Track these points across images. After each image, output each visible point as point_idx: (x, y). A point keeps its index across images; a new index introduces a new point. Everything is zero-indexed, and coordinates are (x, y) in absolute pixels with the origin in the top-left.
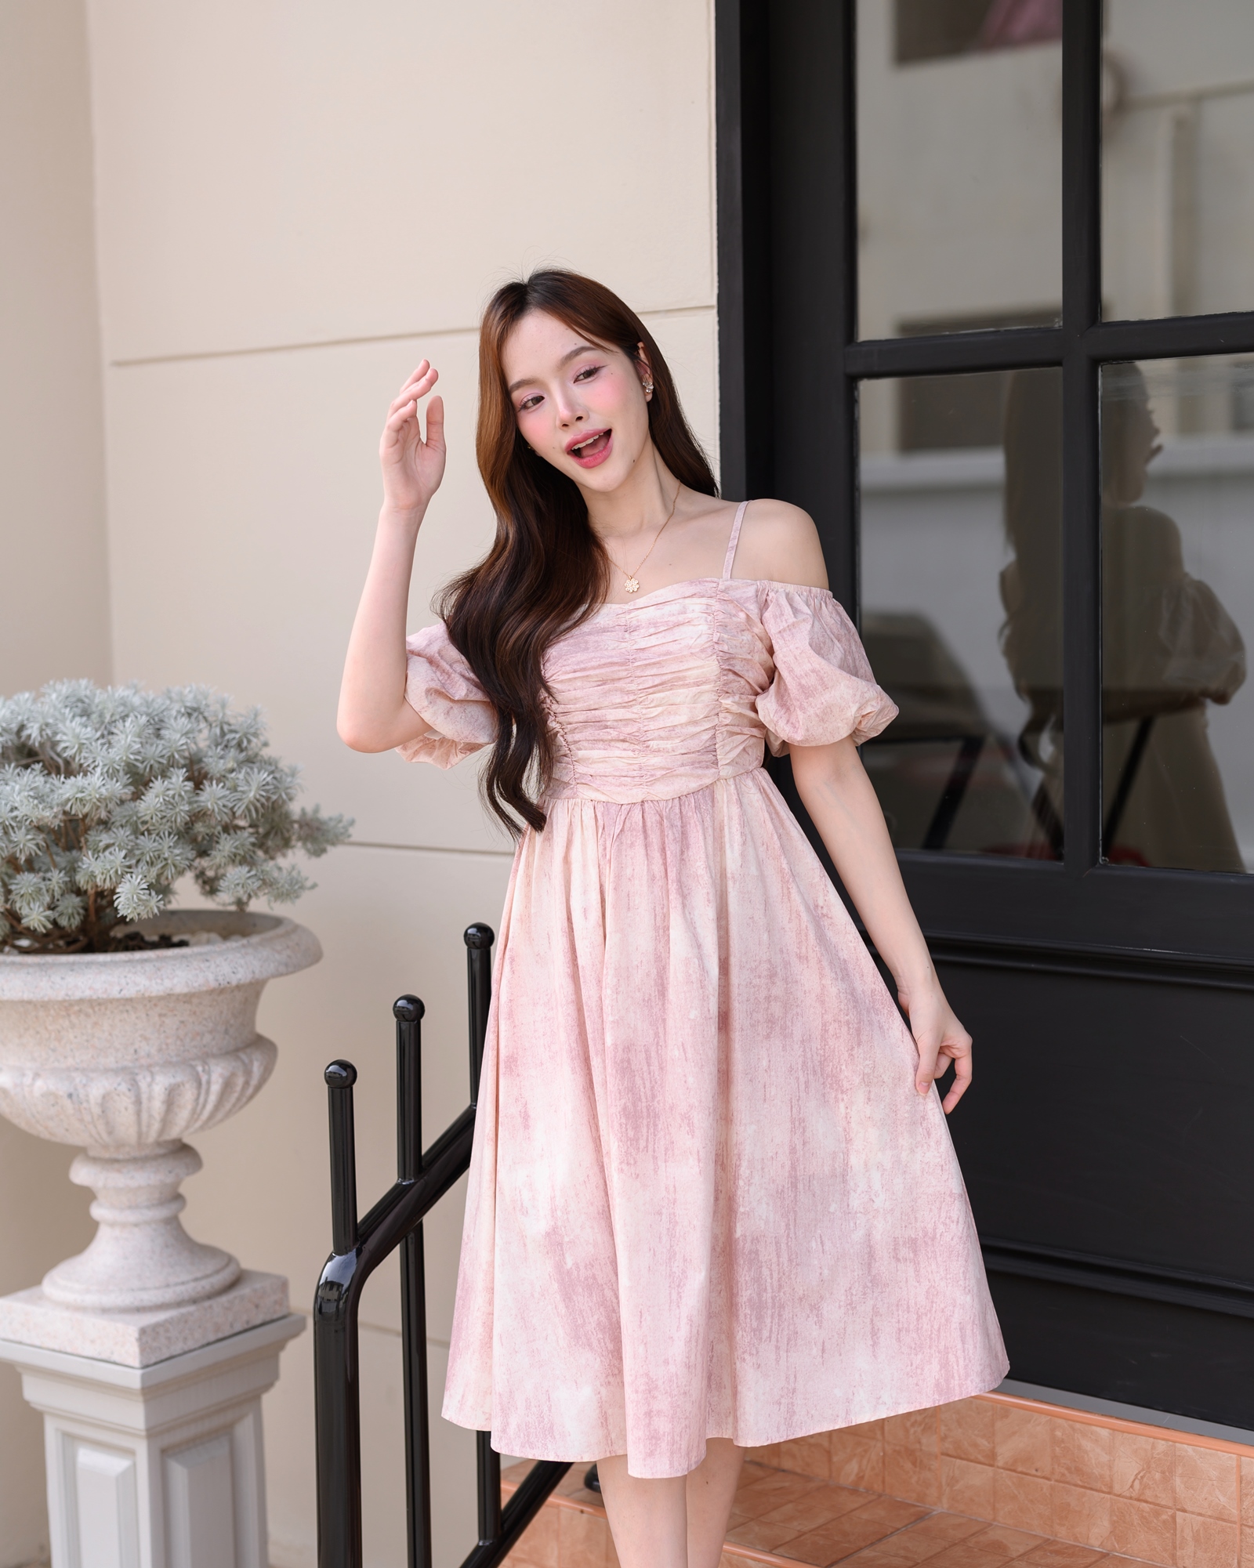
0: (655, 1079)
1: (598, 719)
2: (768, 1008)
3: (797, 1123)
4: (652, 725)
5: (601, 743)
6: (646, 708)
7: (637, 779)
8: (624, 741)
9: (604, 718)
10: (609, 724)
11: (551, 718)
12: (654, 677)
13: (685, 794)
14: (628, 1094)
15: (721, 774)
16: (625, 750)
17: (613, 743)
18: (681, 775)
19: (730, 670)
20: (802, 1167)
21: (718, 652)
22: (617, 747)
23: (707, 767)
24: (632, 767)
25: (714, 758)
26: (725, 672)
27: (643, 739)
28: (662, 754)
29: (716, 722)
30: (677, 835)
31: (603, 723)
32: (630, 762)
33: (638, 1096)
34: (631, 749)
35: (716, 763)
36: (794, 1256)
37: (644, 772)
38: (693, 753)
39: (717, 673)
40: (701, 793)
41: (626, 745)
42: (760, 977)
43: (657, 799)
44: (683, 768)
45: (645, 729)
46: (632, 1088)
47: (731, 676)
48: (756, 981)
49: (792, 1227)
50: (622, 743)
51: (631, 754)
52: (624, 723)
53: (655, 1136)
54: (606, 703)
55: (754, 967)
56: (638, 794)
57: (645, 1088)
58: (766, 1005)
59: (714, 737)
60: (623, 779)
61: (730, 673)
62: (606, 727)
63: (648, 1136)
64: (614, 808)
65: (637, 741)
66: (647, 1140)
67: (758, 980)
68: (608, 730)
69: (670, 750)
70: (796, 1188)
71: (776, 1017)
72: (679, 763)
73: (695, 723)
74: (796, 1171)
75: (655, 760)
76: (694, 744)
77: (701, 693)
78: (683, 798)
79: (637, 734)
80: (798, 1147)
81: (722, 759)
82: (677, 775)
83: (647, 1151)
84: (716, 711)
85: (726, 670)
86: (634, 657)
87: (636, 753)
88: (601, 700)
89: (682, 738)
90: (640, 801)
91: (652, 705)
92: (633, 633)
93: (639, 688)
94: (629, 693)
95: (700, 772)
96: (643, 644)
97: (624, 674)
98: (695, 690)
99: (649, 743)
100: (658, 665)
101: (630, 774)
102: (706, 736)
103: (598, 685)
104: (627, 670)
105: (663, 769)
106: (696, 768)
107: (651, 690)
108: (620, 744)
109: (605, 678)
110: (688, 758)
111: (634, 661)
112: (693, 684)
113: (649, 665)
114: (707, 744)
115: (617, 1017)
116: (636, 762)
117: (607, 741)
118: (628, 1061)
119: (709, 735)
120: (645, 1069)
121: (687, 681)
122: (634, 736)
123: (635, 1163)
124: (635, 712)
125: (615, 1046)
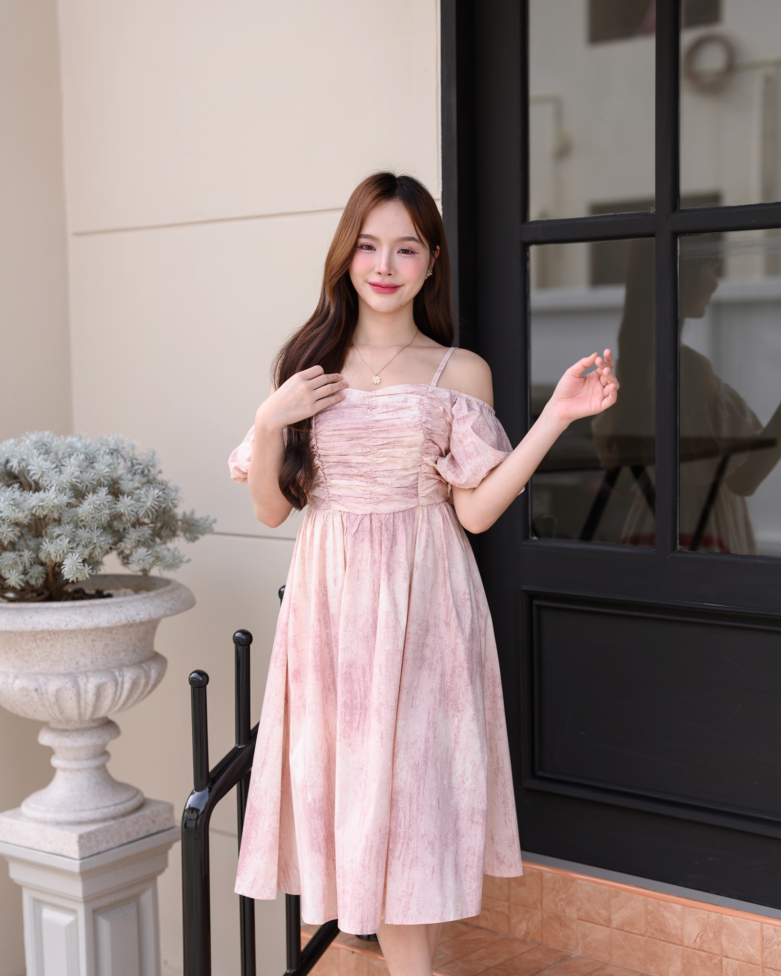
0: (368, 686)
1: (345, 462)
4: (380, 468)
5: (347, 476)
6: (377, 457)
7: (368, 500)
8: (361, 476)
9: (350, 461)
10: (352, 465)
11: (316, 458)
12: (384, 439)
13: (397, 511)
14: (348, 694)
15: (420, 502)
16: (361, 481)
17: (354, 477)
18: (396, 500)
20: (431, 751)
21: (424, 429)
22: (356, 479)
23: (412, 497)
24: (366, 492)
25: (416, 492)
26: (427, 441)
27: (373, 476)
28: (385, 486)
29: (419, 470)
30: (390, 536)
31: (349, 464)
32: (365, 489)
34: (366, 481)
35: (417, 495)
37: (373, 496)
38: (404, 487)
39: (422, 441)
40: (407, 512)
41: (362, 479)
42: (421, 629)
43: (380, 513)
44: (397, 496)
45: (375, 470)
46: (351, 690)
47: (430, 444)
51: (365, 484)
52: (362, 465)
53: (365, 721)
54: (352, 452)
55: (420, 623)
56: (369, 509)
57: (360, 691)
59: (417, 479)
60: (359, 499)
61: (431, 441)
62: (351, 467)
63: (359, 721)
64: (353, 516)
65: (370, 477)
66: (359, 723)
68: (352, 469)
69: (390, 485)
70: (427, 764)
72: (395, 493)
73: (406, 469)
74: (427, 754)
75: (379, 489)
76: (405, 482)
77: (412, 452)
78: (396, 514)
79: (370, 473)
80: (430, 739)
81: (421, 493)
82: (393, 500)
83: (358, 730)
84: (420, 464)
85: (428, 439)
86: (372, 425)
87: (369, 484)
88: (349, 450)
89: (397, 478)
90: (369, 513)
91: (380, 456)
92: (373, 410)
93: (374, 444)
94: (366, 447)
95: (407, 499)
96: (378, 417)
97: (365, 435)
98: (408, 450)
99: (377, 478)
100: (386, 432)
101: (365, 496)
102: (412, 478)
103: (348, 441)
104: (367, 433)
105: (385, 495)
106: (405, 497)
107: (381, 447)
108: (358, 478)
109: (353, 437)
110: (401, 490)
111: (372, 428)
112: (408, 445)
113: (381, 431)
114: (412, 483)
115: (344, 646)
116: (368, 490)
117: (351, 475)
118: (350, 674)
119: (415, 478)
120: (361, 679)
121: (403, 444)
122: (368, 474)
123: (349, 737)
124: (370, 459)
125: (342, 664)
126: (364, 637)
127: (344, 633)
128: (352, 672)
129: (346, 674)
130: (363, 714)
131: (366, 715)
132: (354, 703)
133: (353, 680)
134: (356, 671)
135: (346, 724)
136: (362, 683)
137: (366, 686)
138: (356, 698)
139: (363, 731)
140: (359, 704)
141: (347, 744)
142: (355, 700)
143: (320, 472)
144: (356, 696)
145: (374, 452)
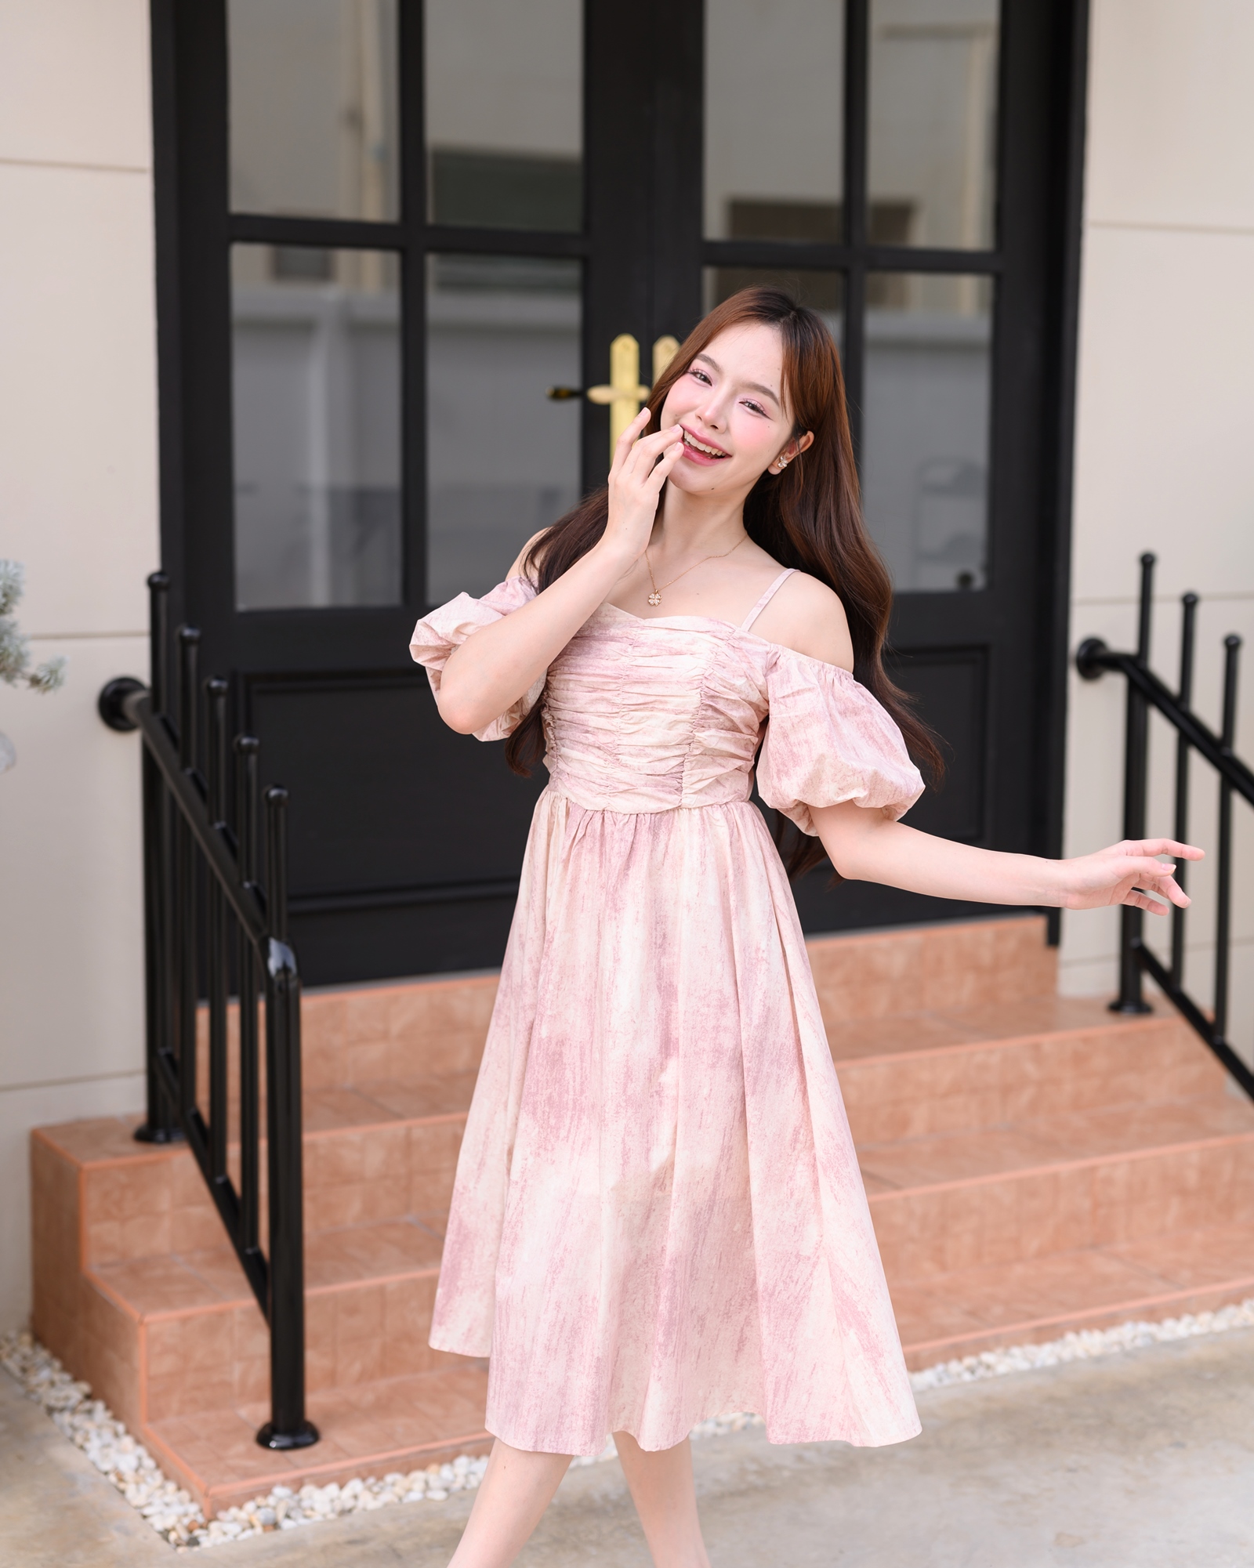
0: (586, 1076)
1: (581, 722)
2: (716, 1038)
3: (726, 1150)
4: (625, 740)
5: (581, 745)
6: (626, 723)
7: (602, 788)
8: (599, 748)
9: (586, 723)
10: (590, 729)
11: (546, 710)
12: (640, 696)
13: (643, 812)
14: (555, 1085)
15: (682, 801)
16: (598, 757)
17: (590, 748)
18: (643, 795)
19: (711, 706)
20: (721, 1191)
21: (704, 687)
22: (592, 753)
23: (670, 793)
24: (601, 775)
25: (679, 785)
26: (705, 708)
27: (615, 752)
28: (628, 770)
29: (687, 750)
31: (586, 728)
32: (600, 770)
33: (566, 1088)
34: (605, 757)
35: (679, 790)
36: (695, 1272)
37: (609, 783)
38: (659, 775)
39: (697, 706)
40: (658, 816)
41: (600, 753)
42: (708, 1006)
43: (616, 811)
44: (645, 788)
45: (619, 742)
46: (560, 1080)
47: (710, 713)
48: (705, 1010)
49: (699, 1246)
50: (598, 750)
51: (602, 762)
52: (603, 732)
53: (578, 1128)
54: (592, 710)
55: (703, 996)
56: (600, 802)
57: (574, 1082)
58: (715, 1035)
59: (682, 764)
60: (591, 784)
61: (711, 709)
62: (587, 732)
63: (570, 1127)
65: (612, 753)
66: (569, 1131)
67: (706, 1009)
68: (587, 735)
69: (636, 769)
70: (712, 1211)
71: (725, 1048)
72: (643, 783)
73: (666, 747)
74: (715, 1196)
75: (622, 774)
76: (662, 767)
77: (677, 722)
78: (641, 816)
79: (610, 745)
80: (722, 1173)
81: (687, 788)
82: (639, 794)
83: (567, 1141)
84: (689, 741)
85: (706, 705)
86: (628, 673)
87: (607, 763)
88: (588, 706)
89: (650, 759)
90: (601, 809)
91: (631, 722)
92: (636, 649)
93: (624, 703)
94: (614, 704)
95: (661, 795)
96: (640, 661)
97: (613, 686)
98: (673, 717)
99: (620, 756)
100: (645, 685)
101: (598, 781)
102: (674, 762)
103: (589, 692)
104: (616, 683)
105: (628, 784)
106: (659, 791)
107: (633, 708)
108: (596, 751)
109: (596, 686)
110: (653, 780)
111: (626, 677)
112: (673, 710)
113: (638, 682)
114: (673, 771)
115: (555, 1012)
116: (604, 771)
117: (586, 744)
118: (561, 1054)
119: (678, 762)
120: (578, 1063)
121: (667, 707)
122: (608, 747)
123: (553, 1149)
124: (615, 724)
125: (550, 1038)
126: (586, 999)
127: (556, 992)
128: (564, 1051)
129: (554, 1055)
130: (576, 1117)
131: (581, 1119)
132: (564, 1100)
133: (565, 1064)
134: (570, 1051)
135: (549, 1130)
136: (577, 1069)
137: (583, 1075)
138: (567, 1092)
139: (574, 1143)
140: (571, 1103)
141: (549, 1161)
142: (566, 1095)
143: (550, 733)
144: (568, 1089)
145: (623, 714)
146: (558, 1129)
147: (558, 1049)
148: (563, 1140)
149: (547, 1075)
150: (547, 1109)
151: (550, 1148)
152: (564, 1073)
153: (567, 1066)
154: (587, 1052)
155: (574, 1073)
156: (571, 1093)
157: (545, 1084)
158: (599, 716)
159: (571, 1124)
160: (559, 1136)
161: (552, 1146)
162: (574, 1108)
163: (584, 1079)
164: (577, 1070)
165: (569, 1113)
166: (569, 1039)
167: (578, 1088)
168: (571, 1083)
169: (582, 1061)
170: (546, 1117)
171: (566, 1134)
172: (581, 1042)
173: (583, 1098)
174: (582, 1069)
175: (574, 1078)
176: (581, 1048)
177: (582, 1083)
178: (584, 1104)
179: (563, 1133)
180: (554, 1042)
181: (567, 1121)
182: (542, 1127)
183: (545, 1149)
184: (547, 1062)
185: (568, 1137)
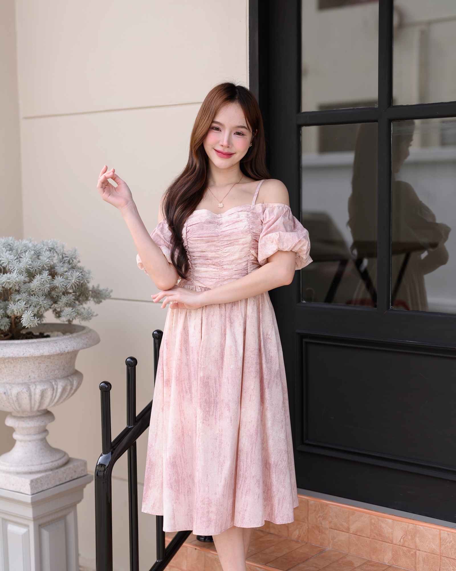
1: (204, 256)
7: (218, 280)
9: (206, 256)
10: (209, 258)
12: (228, 241)
17: (210, 266)
19: (255, 240)
21: (252, 232)
23: (244, 276)
24: (216, 275)
28: (228, 270)
29: (248, 259)
31: (207, 258)
32: (216, 273)
35: (247, 274)
37: (220, 277)
38: (239, 270)
41: (215, 266)
47: (255, 242)
50: (213, 266)
53: (216, 410)
54: (209, 250)
68: (208, 261)
69: (231, 269)
72: (234, 274)
73: (241, 259)
75: (225, 273)
76: (240, 267)
77: (244, 248)
83: (213, 416)
84: (249, 255)
85: (253, 239)
88: (207, 249)
89: (236, 265)
92: (220, 226)
111: (220, 235)
113: (226, 236)
114: (245, 267)
115: (205, 366)
116: (218, 273)
117: (207, 264)
118: (208, 383)
119: (246, 264)
120: (214, 385)
121: (239, 243)
122: (218, 263)
123: (208, 420)
124: (219, 254)
125: (204, 377)
126: (215, 360)
127: (205, 358)
128: (209, 381)
130: (215, 406)
131: (217, 406)
132: (211, 400)
134: (211, 381)
135: (206, 413)
138: (211, 397)
139: (215, 416)
140: (213, 401)
141: (207, 424)
142: (211, 398)
143: (189, 262)
144: (212, 396)
145: (222, 249)
146: (210, 412)
147: (207, 380)
148: (211, 416)
149: (204, 391)
150: (205, 404)
151: (207, 420)
152: (210, 390)
153: (211, 387)
154: (217, 380)
155: (213, 389)
156: (213, 397)
157: (204, 394)
158: (212, 252)
159: (213, 409)
160: (210, 415)
161: (208, 419)
162: (214, 403)
163: (217, 391)
164: (214, 388)
165: (213, 405)
166: (210, 376)
167: (215, 395)
168: (213, 393)
169: (216, 384)
170: (205, 408)
171: (212, 413)
172: (214, 377)
173: (217, 398)
174: (216, 387)
175: (213, 391)
176: (215, 379)
177: (216, 393)
178: (217, 401)
179: (211, 413)
180: (205, 378)
181: (212, 408)
182: (204, 412)
183: (206, 420)
184: (204, 386)
185: (213, 414)
